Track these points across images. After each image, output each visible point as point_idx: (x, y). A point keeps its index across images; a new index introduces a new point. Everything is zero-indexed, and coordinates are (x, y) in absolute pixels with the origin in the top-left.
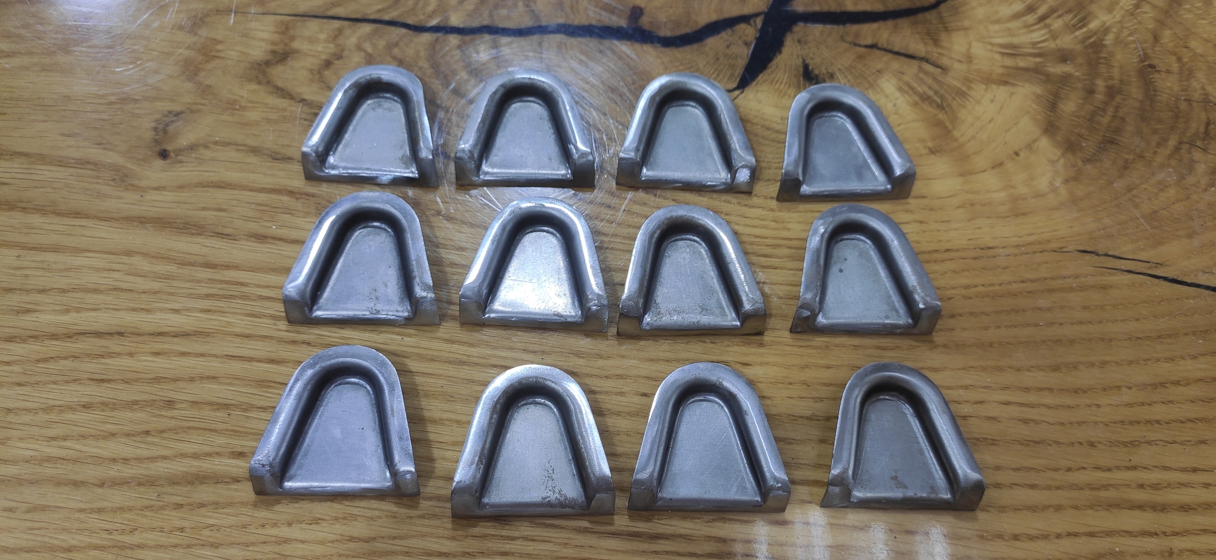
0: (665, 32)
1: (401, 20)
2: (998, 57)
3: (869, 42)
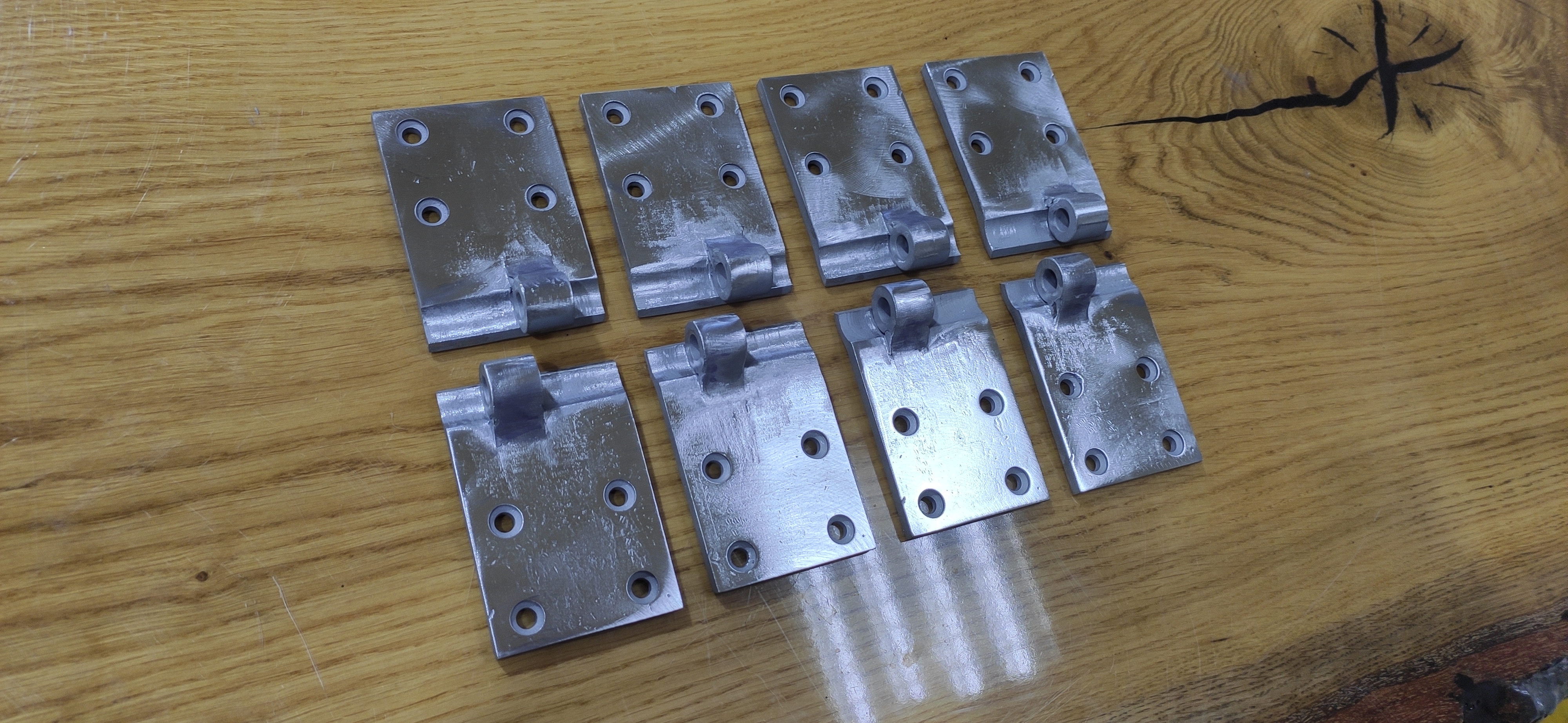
0: (1334, 95)
1: (1184, 115)
2: (1503, 80)
3: (1438, 82)
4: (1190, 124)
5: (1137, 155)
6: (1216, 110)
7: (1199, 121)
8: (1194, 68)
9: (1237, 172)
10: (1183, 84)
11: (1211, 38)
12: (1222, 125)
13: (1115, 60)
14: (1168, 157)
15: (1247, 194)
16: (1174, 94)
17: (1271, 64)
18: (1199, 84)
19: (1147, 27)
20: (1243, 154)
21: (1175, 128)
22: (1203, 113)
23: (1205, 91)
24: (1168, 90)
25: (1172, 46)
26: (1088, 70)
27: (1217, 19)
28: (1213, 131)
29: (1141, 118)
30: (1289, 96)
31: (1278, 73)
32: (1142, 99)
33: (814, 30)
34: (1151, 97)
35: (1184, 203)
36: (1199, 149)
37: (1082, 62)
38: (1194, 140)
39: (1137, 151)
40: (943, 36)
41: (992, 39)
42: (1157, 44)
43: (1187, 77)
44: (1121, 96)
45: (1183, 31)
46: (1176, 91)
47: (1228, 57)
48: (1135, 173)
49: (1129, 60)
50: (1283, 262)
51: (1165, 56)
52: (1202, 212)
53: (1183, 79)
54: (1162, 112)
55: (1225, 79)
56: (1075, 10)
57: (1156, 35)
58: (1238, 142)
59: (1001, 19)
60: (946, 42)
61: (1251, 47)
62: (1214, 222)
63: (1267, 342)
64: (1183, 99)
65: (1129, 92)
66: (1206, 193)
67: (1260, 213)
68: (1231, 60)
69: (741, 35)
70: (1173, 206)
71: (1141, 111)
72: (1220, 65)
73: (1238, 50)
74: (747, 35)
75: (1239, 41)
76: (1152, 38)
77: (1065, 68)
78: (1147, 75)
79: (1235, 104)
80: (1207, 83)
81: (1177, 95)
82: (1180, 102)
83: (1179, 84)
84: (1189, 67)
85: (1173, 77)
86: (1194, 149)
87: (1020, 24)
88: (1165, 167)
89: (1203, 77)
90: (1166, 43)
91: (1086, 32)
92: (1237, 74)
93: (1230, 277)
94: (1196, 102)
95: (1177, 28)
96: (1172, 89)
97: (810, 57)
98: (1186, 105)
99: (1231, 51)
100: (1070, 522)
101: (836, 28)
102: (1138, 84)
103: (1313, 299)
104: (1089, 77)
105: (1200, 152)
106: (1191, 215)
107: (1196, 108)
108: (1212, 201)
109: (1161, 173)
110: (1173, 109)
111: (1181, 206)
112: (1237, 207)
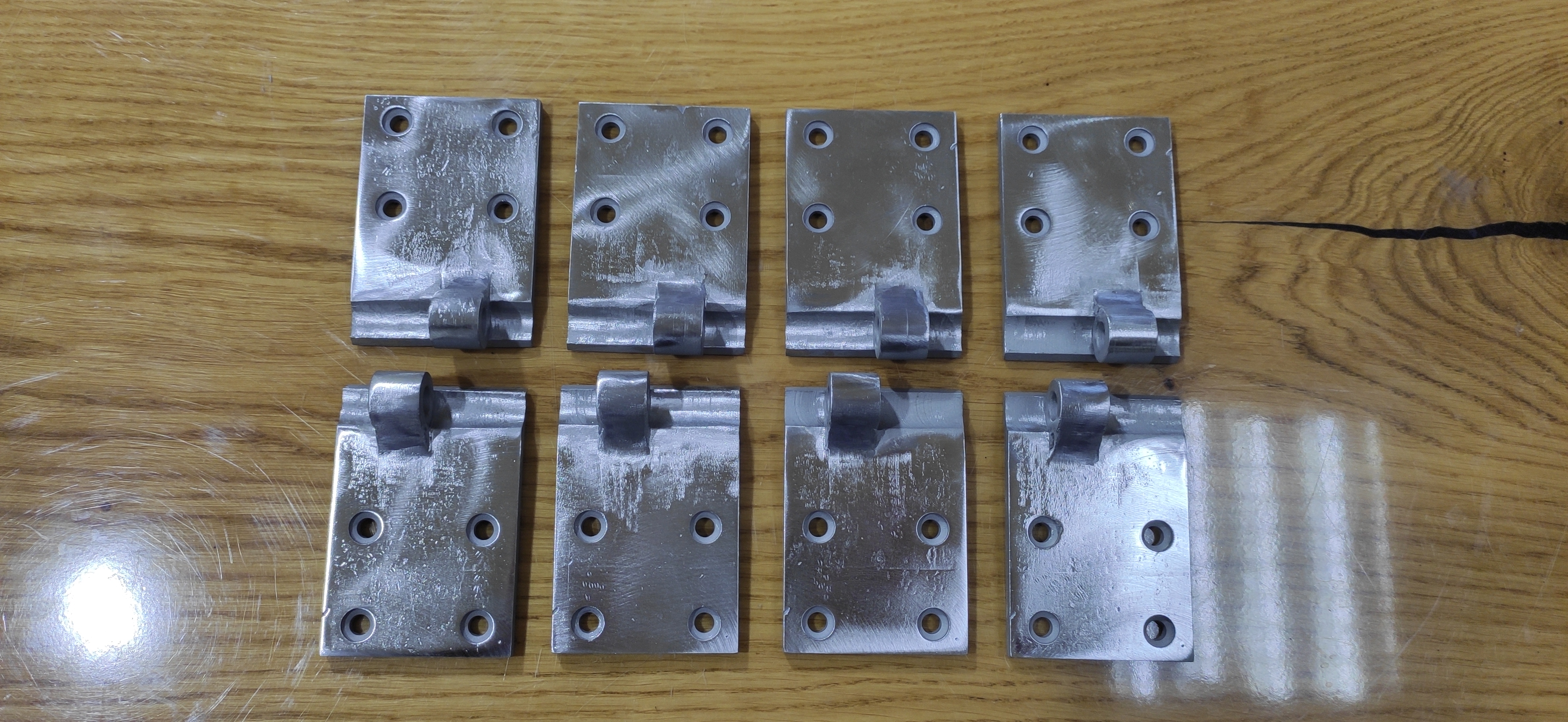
4: (1360, 236)
5: (1263, 265)
6: (1408, 223)
7: (1375, 234)
8: (1398, 163)
9: (1408, 309)
10: (1372, 182)
11: (1441, 126)
12: (1411, 245)
13: (1279, 138)
14: (1309, 275)
15: (1411, 342)
16: (1352, 193)
17: (1524, 173)
18: (1397, 185)
19: (1346, 100)
20: (1427, 286)
21: (1335, 239)
22: (1388, 225)
23: (1402, 197)
24: (1346, 187)
25: (1375, 129)
26: (1233, 146)
27: (1461, 102)
28: (1392, 252)
29: (1291, 217)
30: (1535, 221)
31: (1531, 187)
32: (1301, 193)
33: (879, 55)
34: (1316, 192)
35: (1308, 337)
36: (1362, 271)
37: (1229, 135)
38: (1359, 259)
39: (1265, 260)
40: (1045, 81)
41: (1111, 91)
42: (1352, 123)
43: (1382, 173)
44: (1271, 186)
45: (1400, 111)
46: (1356, 190)
47: (1457, 155)
48: (1251, 288)
49: (1301, 140)
50: (1429, 439)
51: (1359, 141)
52: (1329, 353)
53: (1374, 175)
54: (1323, 215)
55: (1440, 184)
56: (1245, 65)
57: (1355, 112)
58: (1427, 270)
59: (1134, 67)
60: (1045, 89)
61: (1501, 145)
62: (1344, 369)
64: (1363, 203)
65: (1284, 182)
66: (1348, 329)
67: (1422, 369)
68: (1461, 159)
69: (790, 53)
70: (1289, 338)
71: (1292, 209)
72: (1441, 164)
73: (1477, 147)
74: (797, 54)
75: (1483, 136)
76: (1348, 115)
77: (1200, 140)
78: (1321, 163)
79: (1443, 219)
80: (1409, 187)
81: (1355, 196)
82: (1356, 206)
83: (1366, 181)
84: (1390, 161)
85: (1359, 172)
86: (1354, 270)
87: (1158, 76)
88: (1300, 286)
89: (1406, 177)
90: (1367, 125)
91: (1250, 96)
92: (1462, 181)
94: (1383, 208)
95: (1393, 106)
96: (1351, 187)
97: (864, 89)
98: (1365, 211)
99: (1465, 147)
100: (992, 685)
101: (909, 56)
102: (1302, 174)
103: (1459, 497)
104: (1232, 156)
105: (1360, 276)
106: (1313, 354)
107: (1379, 217)
108: (1353, 341)
109: (1289, 293)
110: (1343, 212)
111: (1302, 341)
112: (1389, 356)
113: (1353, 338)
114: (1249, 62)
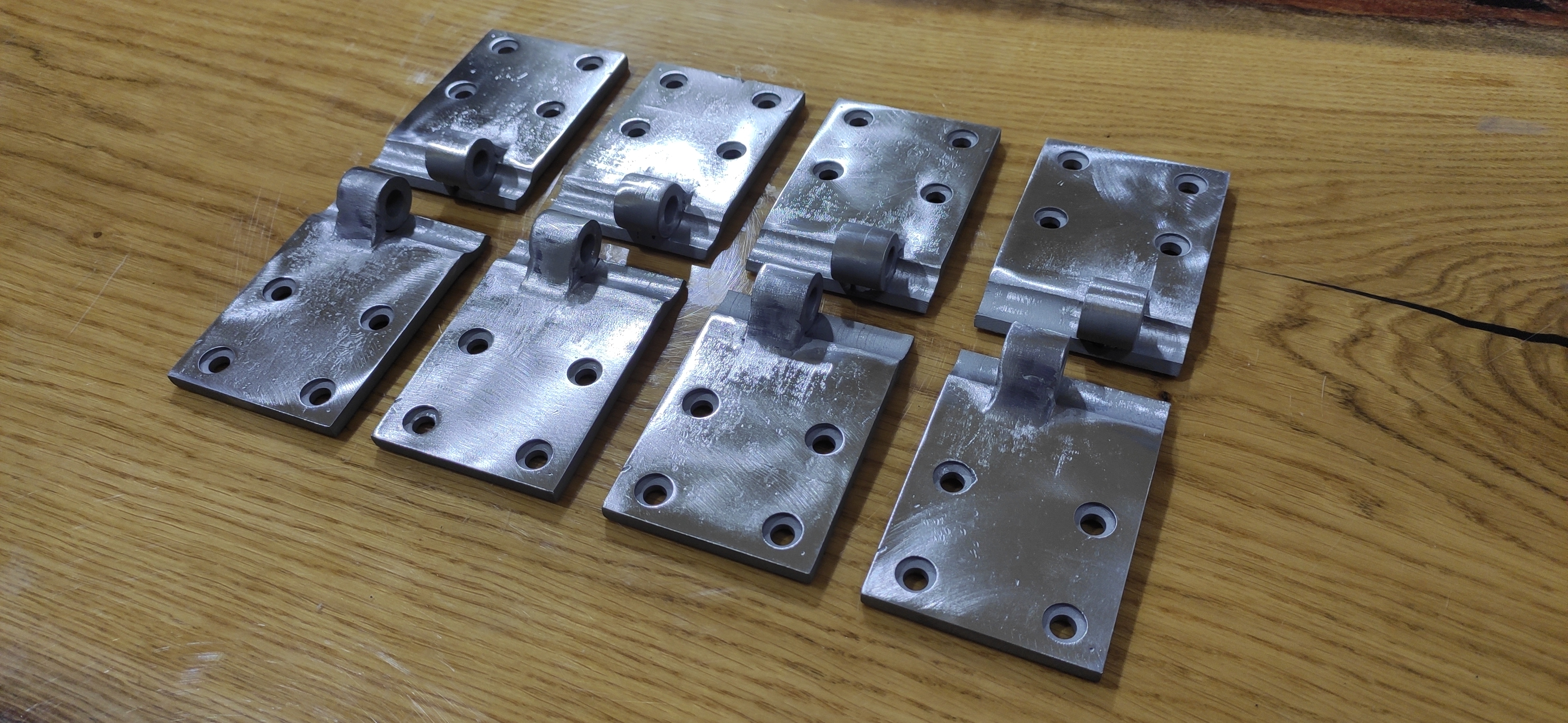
4: (1447, 321)
7: (1469, 324)
8: (1506, 270)
9: (1502, 401)
10: (1470, 279)
12: (1514, 344)
13: (1360, 221)
14: (1373, 341)
15: (1500, 433)
16: (1442, 283)
18: (1503, 288)
19: (1450, 208)
20: (1531, 385)
21: (1412, 316)
22: (1487, 318)
23: (1508, 299)
24: (1437, 276)
25: (1484, 237)
26: (1303, 218)
28: (1488, 343)
29: (1358, 287)
32: (1377, 270)
34: (1397, 272)
35: (1358, 396)
36: (1443, 352)
37: (1299, 208)
38: (1444, 342)
39: (1318, 316)
42: (1453, 227)
43: (1486, 274)
44: (1340, 258)
45: (1516, 229)
46: (1449, 281)
48: (1295, 337)
49: (1387, 228)
50: (1513, 539)
51: (1460, 243)
52: (1383, 417)
53: (1474, 274)
54: (1402, 294)
56: (1334, 161)
57: (1459, 219)
58: (1532, 370)
59: (1206, 141)
62: (1401, 438)
63: (1391, 619)
64: (1456, 293)
65: (1358, 257)
66: (1413, 401)
67: (1510, 463)
70: (1334, 392)
71: (1362, 280)
76: (1452, 220)
77: (1265, 206)
78: (1410, 252)
80: (1519, 293)
81: (1446, 286)
82: (1447, 293)
83: (1464, 277)
84: (1497, 266)
85: (1453, 268)
86: (1432, 349)
87: (1231, 151)
88: (1359, 348)
89: (1516, 283)
90: (1472, 231)
91: (1335, 184)
93: (1376, 509)
94: (1481, 303)
96: (1442, 277)
98: (1457, 301)
100: (830, 630)
102: (1382, 255)
104: (1299, 224)
105: (1439, 356)
106: (1362, 413)
107: (1475, 309)
108: (1418, 413)
109: (1343, 351)
110: (1429, 297)
111: (1350, 398)
112: (1465, 439)
113: (1419, 411)
114: (1338, 159)
